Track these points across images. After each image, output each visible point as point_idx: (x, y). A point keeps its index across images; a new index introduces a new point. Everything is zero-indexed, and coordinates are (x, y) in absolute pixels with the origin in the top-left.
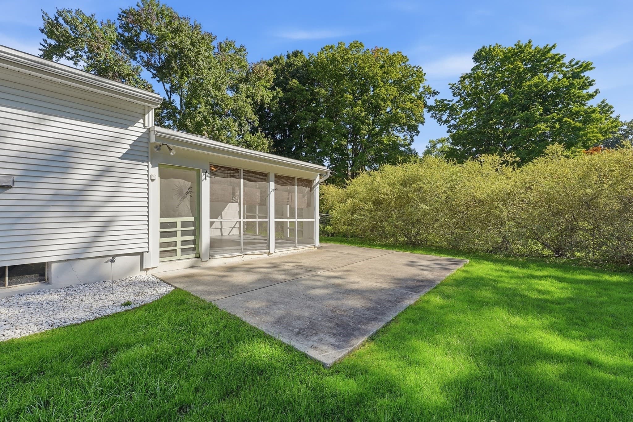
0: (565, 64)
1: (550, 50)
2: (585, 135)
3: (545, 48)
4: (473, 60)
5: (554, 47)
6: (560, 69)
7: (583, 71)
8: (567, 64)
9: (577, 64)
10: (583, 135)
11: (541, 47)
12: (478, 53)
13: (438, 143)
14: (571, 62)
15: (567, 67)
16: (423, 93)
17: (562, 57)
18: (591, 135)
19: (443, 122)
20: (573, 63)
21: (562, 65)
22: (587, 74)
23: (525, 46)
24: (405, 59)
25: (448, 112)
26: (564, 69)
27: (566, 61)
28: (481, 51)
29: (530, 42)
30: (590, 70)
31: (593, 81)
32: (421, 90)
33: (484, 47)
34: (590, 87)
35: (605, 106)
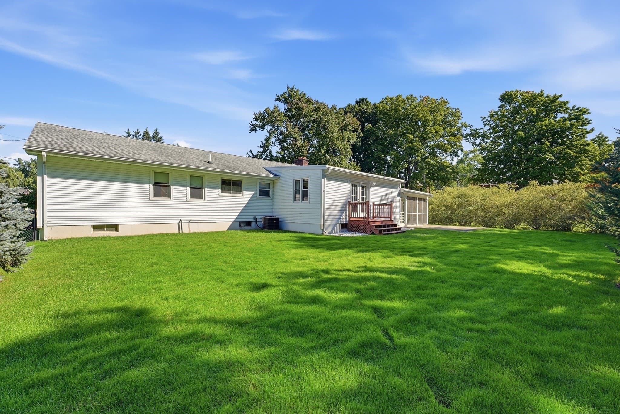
0: (569, 108)
1: (558, 98)
2: (581, 161)
3: (554, 97)
4: (499, 101)
5: (561, 96)
6: (566, 111)
7: (582, 114)
8: (571, 108)
9: (578, 109)
10: (579, 161)
11: (552, 95)
12: (503, 96)
13: (470, 153)
14: (574, 107)
15: (571, 111)
16: (461, 127)
17: (567, 102)
18: (585, 162)
19: (476, 145)
20: (575, 108)
21: (567, 109)
22: (585, 116)
23: (538, 95)
24: (446, 103)
25: (480, 138)
26: (569, 111)
27: (570, 105)
28: (505, 94)
29: (542, 91)
30: (587, 114)
31: (591, 120)
32: (460, 125)
33: (507, 92)
34: (589, 125)
35: (602, 137)
